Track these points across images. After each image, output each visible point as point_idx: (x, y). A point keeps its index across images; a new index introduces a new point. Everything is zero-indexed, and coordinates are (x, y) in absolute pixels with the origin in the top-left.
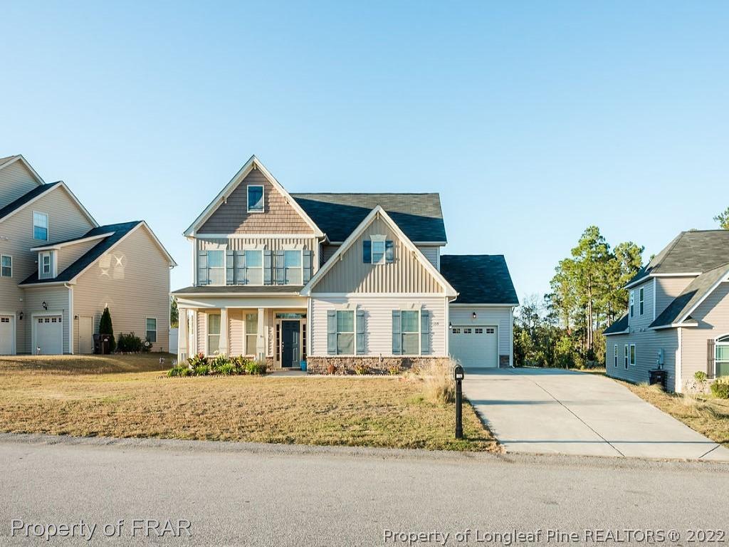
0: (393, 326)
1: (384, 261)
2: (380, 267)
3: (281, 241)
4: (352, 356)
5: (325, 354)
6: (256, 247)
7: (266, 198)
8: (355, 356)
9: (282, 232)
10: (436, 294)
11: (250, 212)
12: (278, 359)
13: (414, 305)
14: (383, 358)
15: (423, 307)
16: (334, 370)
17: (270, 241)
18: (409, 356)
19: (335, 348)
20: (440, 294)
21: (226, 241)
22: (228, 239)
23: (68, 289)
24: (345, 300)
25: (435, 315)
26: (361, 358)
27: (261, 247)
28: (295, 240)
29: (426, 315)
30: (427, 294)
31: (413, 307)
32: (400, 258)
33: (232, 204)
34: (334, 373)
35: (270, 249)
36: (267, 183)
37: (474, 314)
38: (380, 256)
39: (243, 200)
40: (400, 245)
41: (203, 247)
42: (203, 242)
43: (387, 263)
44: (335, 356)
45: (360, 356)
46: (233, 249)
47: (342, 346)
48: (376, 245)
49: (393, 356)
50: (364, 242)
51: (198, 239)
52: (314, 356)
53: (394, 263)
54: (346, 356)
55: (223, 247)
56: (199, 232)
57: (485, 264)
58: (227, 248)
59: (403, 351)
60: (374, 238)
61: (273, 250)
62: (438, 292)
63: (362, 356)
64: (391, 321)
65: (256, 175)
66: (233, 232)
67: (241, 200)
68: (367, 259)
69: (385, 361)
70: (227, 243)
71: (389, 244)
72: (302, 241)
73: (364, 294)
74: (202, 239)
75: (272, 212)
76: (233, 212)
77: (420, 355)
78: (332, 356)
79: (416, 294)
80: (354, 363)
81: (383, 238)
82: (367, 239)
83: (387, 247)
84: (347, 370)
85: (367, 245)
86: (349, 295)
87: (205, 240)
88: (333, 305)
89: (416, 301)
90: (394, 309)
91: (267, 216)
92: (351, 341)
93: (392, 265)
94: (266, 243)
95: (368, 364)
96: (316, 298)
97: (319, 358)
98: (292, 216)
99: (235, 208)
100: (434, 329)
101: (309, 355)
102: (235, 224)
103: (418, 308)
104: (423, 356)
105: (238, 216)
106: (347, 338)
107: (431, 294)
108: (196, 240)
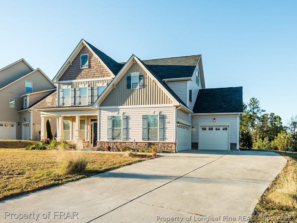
0: (143, 124)
1: (138, 87)
2: (136, 90)
3: (96, 82)
4: (120, 141)
5: (106, 140)
6: (84, 86)
7: (90, 61)
8: (122, 141)
9: (96, 77)
10: (168, 105)
11: (82, 68)
12: (92, 143)
13: (155, 112)
14: (137, 143)
15: (160, 113)
16: (109, 149)
17: (91, 82)
18: (152, 142)
19: (111, 137)
20: (171, 105)
21: (71, 84)
22: (72, 83)
23: (30, 112)
24: (118, 110)
25: (168, 117)
26: (125, 143)
27: (87, 86)
28: (103, 81)
29: (163, 118)
30: (163, 105)
31: (154, 113)
32: (147, 85)
33: (74, 65)
34: (109, 150)
35: (91, 86)
36: (90, 53)
37: (214, 119)
38: (136, 84)
39: (79, 63)
40: (147, 77)
41: (61, 87)
42: (61, 85)
43: (140, 88)
44: (111, 141)
45: (124, 141)
46: (74, 88)
47: (115, 135)
48: (134, 78)
49: (143, 141)
50: (127, 77)
51: (59, 84)
52: (101, 141)
53: (144, 88)
54: (117, 141)
55: (70, 87)
56: (60, 80)
57: (229, 92)
58: (72, 87)
59: (149, 139)
60: (132, 74)
61: (93, 87)
62: (169, 103)
63: (125, 141)
64: (142, 121)
65: (85, 49)
66: (75, 79)
67: (77, 63)
68: (129, 86)
69: (138, 144)
70: (72, 85)
71: (141, 77)
72: (107, 81)
73: (127, 107)
74: (61, 84)
75: (92, 68)
76: (74, 69)
77: (158, 141)
78: (110, 141)
79: (156, 105)
80: (121, 145)
81: (138, 74)
82: (129, 75)
83: (140, 79)
84: (118, 149)
85: (129, 79)
86: (120, 107)
87: (62, 84)
88: (110, 113)
89: (156, 110)
90: (143, 115)
91: (90, 70)
92: (120, 133)
93: (143, 89)
94: (89, 84)
95: (128, 146)
96: (102, 109)
97: (103, 142)
98: (102, 69)
99: (75, 67)
100: (167, 125)
101: (98, 140)
102: (75, 75)
103: (157, 113)
104: (160, 142)
105: (77, 71)
106: (117, 131)
107: (166, 105)
108: (58, 84)
